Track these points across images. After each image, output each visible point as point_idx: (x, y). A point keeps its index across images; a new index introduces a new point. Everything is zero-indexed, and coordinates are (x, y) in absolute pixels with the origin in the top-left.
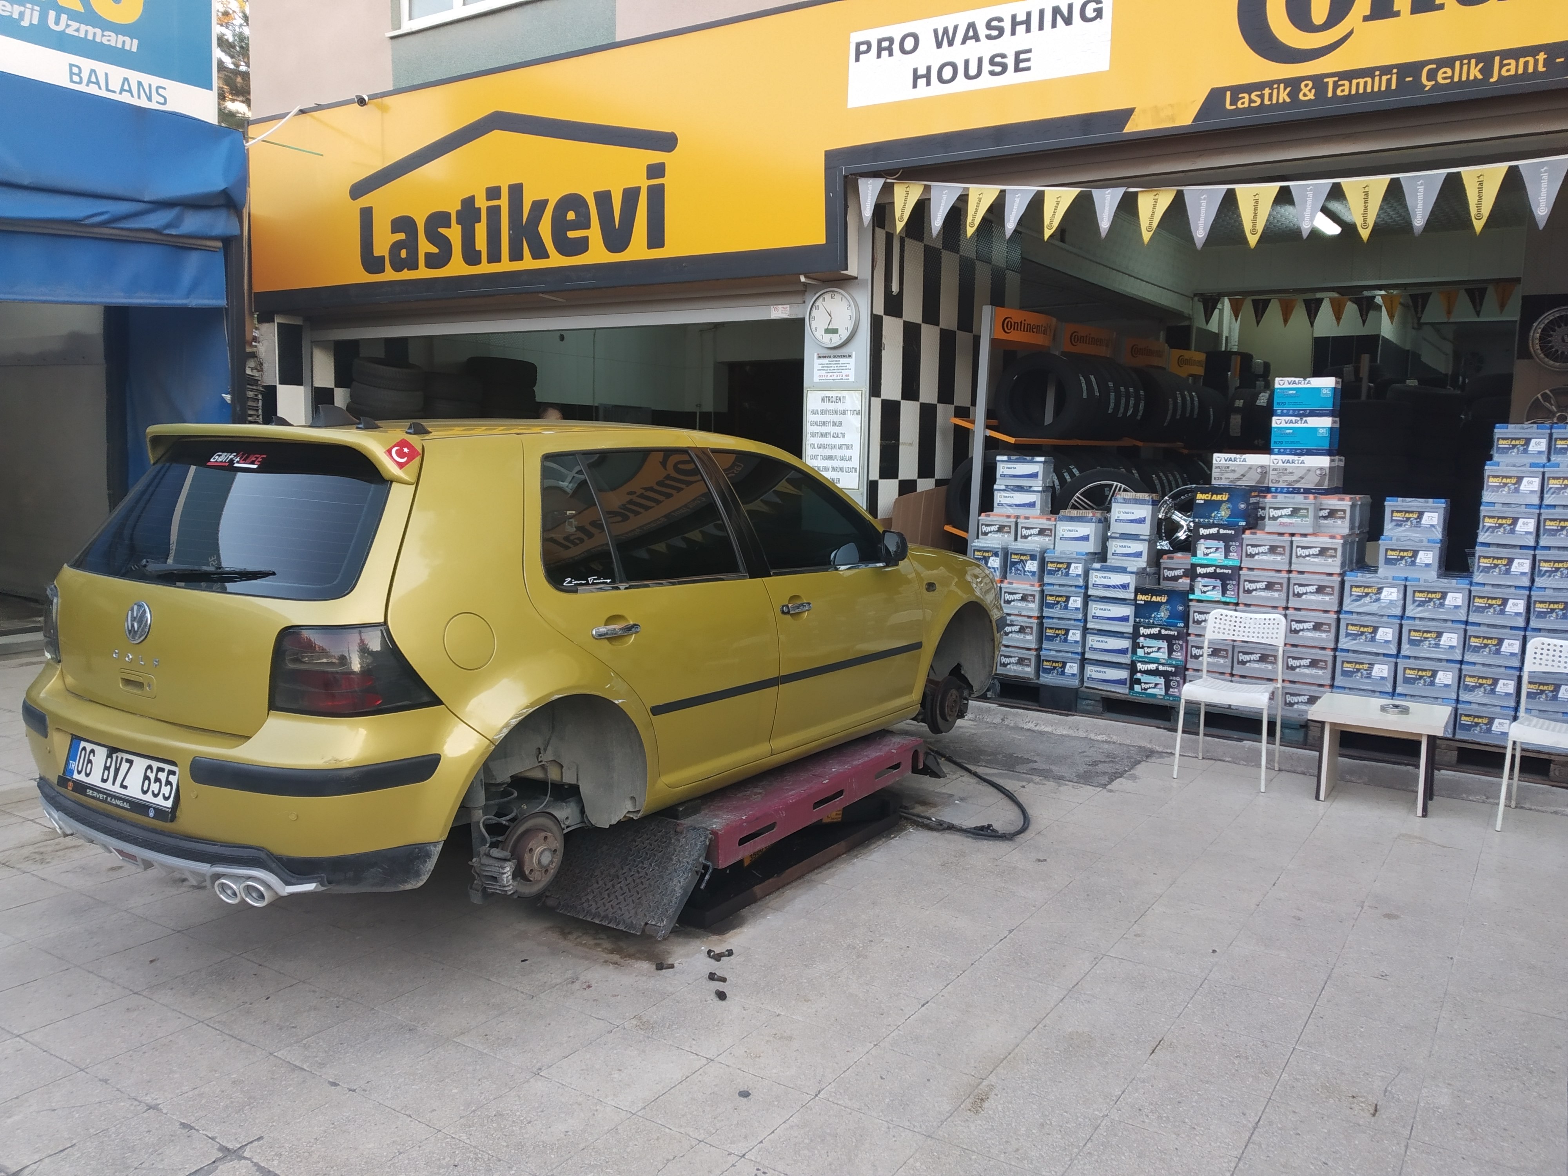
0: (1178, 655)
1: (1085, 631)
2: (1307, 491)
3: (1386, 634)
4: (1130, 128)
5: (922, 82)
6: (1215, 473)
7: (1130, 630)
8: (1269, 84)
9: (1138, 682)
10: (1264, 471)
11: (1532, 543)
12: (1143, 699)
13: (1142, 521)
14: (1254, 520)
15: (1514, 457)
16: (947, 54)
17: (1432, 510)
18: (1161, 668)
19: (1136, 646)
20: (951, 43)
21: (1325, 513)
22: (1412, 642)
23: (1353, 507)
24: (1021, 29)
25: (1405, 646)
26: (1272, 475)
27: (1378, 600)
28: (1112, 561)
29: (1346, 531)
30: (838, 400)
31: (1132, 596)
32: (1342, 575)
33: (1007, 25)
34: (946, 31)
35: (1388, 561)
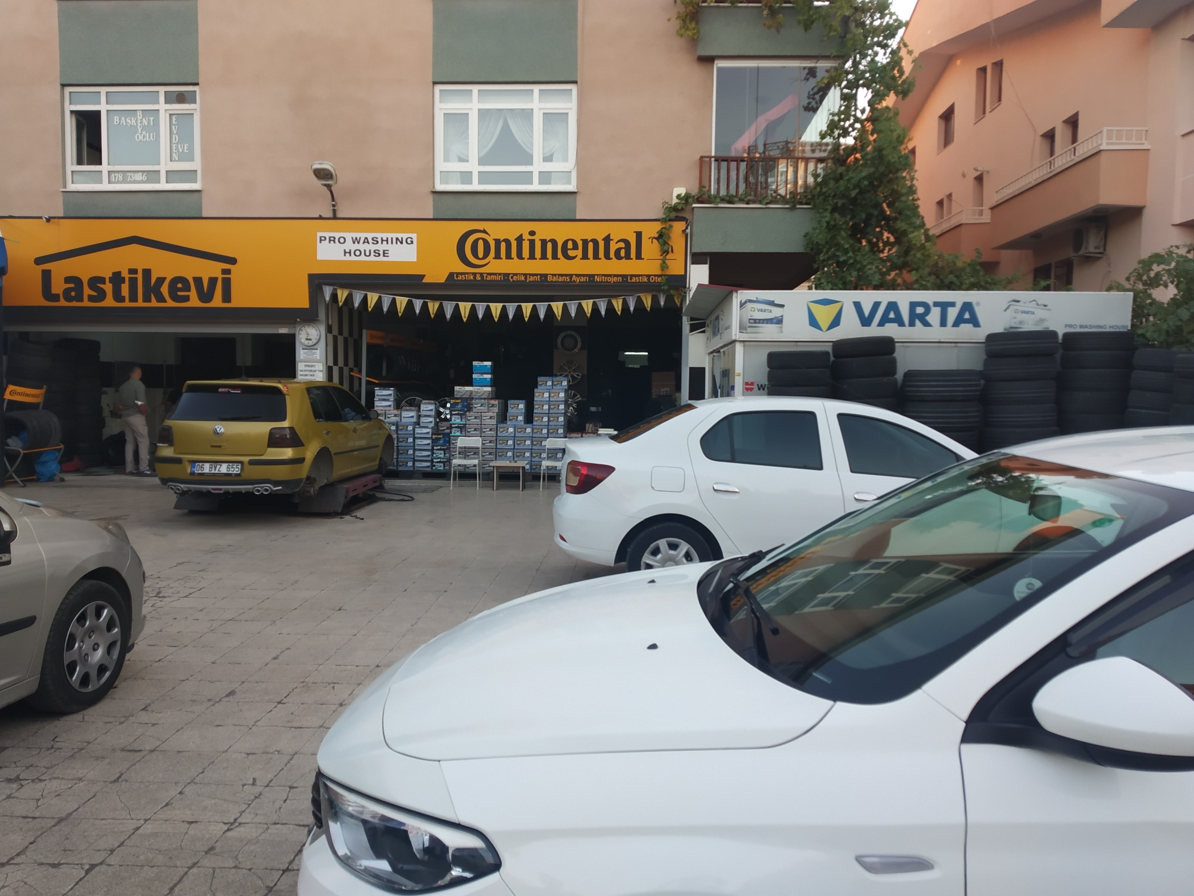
0: (447, 455)
1: (415, 450)
2: (485, 399)
3: (510, 442)
4: (424, 281)
5: (348, 255)
6: (455, 393)
7: (430, 448)
8: (467, 273)
9: (434, 466)
10: (471, 392)
11: (547, 412)
12: (436, 471)
13: (431, 410)
14: (470, 409)
15: (543, 387)
16: (356, 246)
17: (522, 403)
18: (442, 460)
19: (433, 453)
20: (358, 243)
21: (490, 405)
22: (518, 444)
23: (499, 403)
24: (385, 243)
25: (516, 446)
26: (474, 394)
27: (507, 432)
28: (422, 425)
29: (497, 411)
30: (312, 366)
31: (430, 436)
32: (497, 425)
33: (380, 240)
34: (356, 238)
35: (510, 420)
